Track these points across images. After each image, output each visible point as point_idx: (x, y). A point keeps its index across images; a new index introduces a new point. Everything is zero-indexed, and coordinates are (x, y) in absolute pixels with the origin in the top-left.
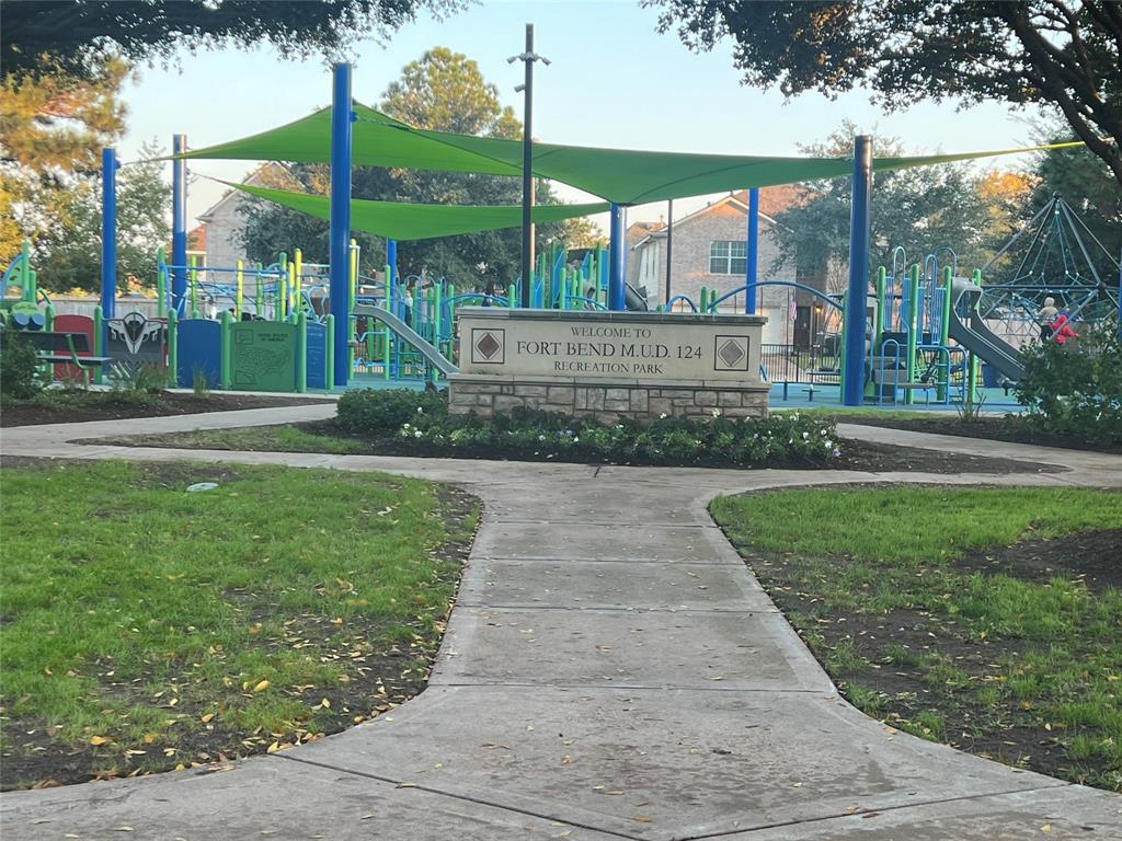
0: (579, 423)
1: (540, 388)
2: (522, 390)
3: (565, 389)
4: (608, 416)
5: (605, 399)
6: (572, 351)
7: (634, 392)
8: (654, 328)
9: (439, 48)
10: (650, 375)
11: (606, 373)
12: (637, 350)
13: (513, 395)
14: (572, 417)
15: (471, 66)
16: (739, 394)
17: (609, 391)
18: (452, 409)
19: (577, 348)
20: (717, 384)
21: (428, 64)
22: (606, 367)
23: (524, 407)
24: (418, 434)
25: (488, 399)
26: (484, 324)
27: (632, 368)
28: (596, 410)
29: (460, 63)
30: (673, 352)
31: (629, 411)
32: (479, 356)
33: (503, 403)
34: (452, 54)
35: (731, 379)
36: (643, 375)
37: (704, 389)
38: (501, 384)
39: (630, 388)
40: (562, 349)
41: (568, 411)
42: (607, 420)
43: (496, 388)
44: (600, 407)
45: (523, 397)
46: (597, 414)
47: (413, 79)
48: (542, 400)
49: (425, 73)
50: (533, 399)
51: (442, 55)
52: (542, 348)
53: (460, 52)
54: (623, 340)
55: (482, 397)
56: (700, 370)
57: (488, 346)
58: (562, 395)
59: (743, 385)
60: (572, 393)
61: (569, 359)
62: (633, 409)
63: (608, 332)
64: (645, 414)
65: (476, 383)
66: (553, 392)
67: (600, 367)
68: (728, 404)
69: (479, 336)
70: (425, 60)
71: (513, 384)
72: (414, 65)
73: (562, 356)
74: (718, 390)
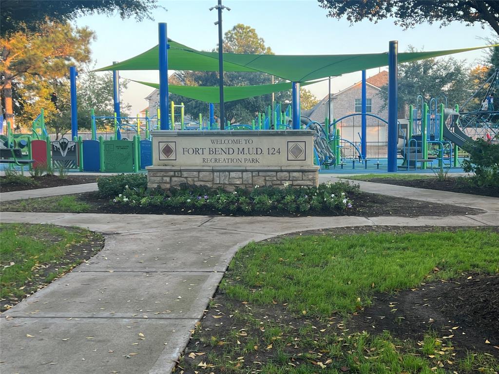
0: (215, 191)
1: (195, 173)
2: (185, 174)
3: (208, 173)
4: (231, 187)
5: (229, 178)
6: (211, 152)
7: (244, 173)
8: (255, 139)
9: (239, 24)
10: (253, 164)
11: (230, 164)
12: (246, 151)
13: (181, 177)
14: (211, 188)
15: (253, 31)
16: (301, 173)
17: (231, 173)
18: (149, 185)
19: (214, 151)
20: (288, 168)
21: (235, 31)
22: (230, 160)
23: (185, 183)
24: (125, 200)
25: (168, 179)
26: (165, 139)
27: (244, 161)
28: (225, 184)
29: (248, 30)
30: (265, 151)
31: (242, 184)
32: (163, 157)
33: (175, 181)
34: (245, 26)
35: (296, 165)
36: (249, 164)
37: (282, 171)
38: (175, 171)
39: (242, 171)
40: (206, 151)
41: (209, 185)
42: (230, 189)
43: (172, 173)
44: (227, 182)
45: (186, 178)
46: (225, 186)
47: (229, 37)
48: (196, 179)
49: (234, 35)
50: (191, 179)
51: (240, 27)
52: (196, 151)
53: (248, 26)
54: (238, 146)
55: (165, 178)
56: (280, 161)
57: (168, 151)
58: (206, 176)
59: (303, 168)
60: (212, 175)
61: (210, 157)
62: (244, 182)
63: (230, 142)
64: (251, 186)
65: (161, 171)
66: (202, 174)
67: (227, 161)
68: (295, 179)
69: (162, 146)
70: (234, 29)
71: (180, 171)
72: (229, 32)
73: (206, 156)
74: (289, 171)
